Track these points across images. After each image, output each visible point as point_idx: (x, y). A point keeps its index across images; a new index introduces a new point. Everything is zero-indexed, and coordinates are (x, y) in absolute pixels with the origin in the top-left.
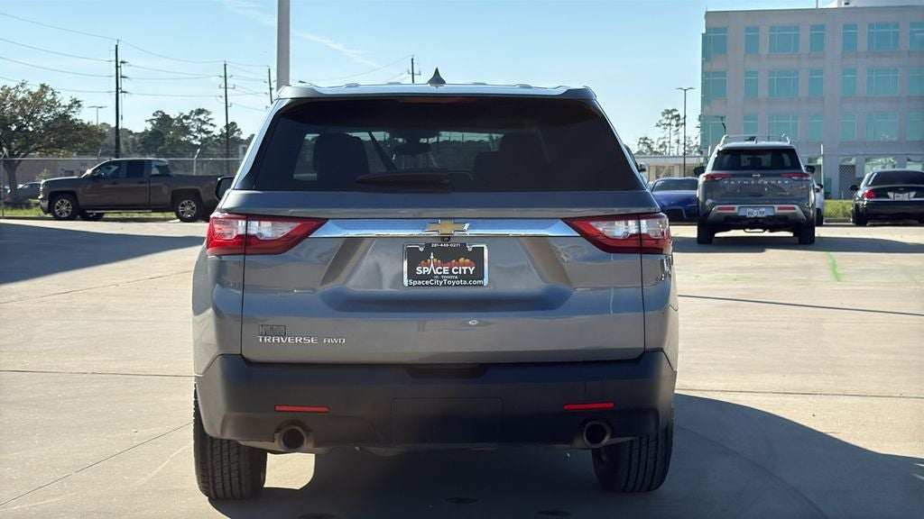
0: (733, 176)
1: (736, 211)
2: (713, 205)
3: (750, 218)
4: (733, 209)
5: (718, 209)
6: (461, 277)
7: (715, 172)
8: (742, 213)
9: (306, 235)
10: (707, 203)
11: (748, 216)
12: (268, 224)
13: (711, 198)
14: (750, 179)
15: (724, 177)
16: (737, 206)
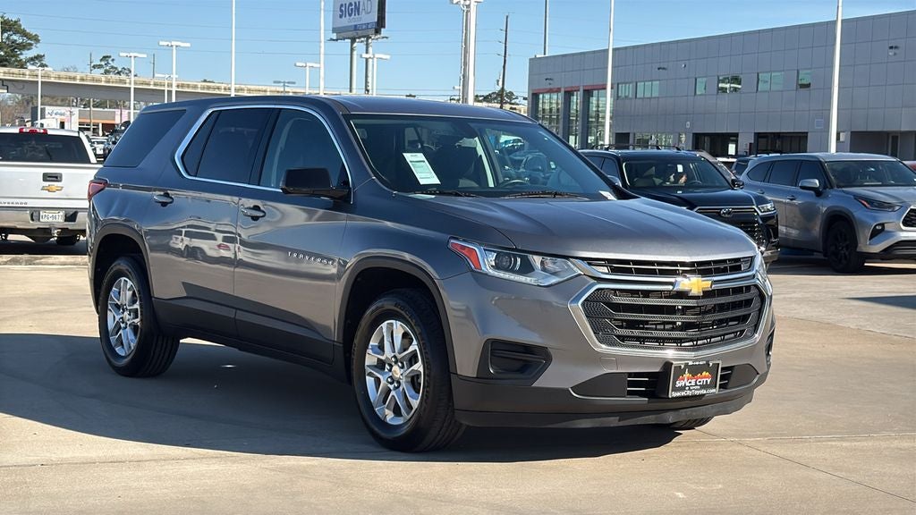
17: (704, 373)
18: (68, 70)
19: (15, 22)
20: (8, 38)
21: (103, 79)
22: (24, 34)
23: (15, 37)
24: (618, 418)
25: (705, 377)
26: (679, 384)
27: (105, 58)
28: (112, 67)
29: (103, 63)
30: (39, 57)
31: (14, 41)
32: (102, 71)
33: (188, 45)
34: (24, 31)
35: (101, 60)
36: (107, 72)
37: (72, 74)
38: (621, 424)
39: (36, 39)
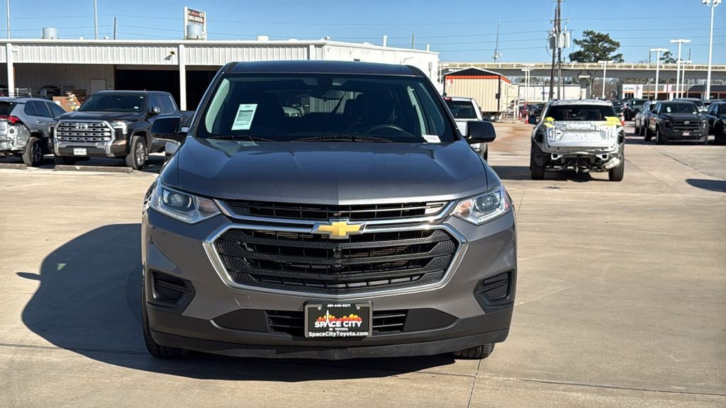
17: (351, 316)
18: (642, 62)
19: (606, 36)
20: (601, 45)
21: (664, 66)
22: (611, 42)
23: (606, 45)
24: (275, 351)
25: (353, 320)
26: (317, 325)
27: (666, 53)
28: (671, 59)
29: (665, 57)
30: (619, 56)
31: (605, 47)
32: (664, 61)
33: (689, 41)
34: (611, 40)
35: (664, 55)
36: (667, 62)
37: (644, 64)
38: (280, 356)
39: (618, 45)
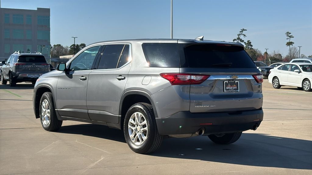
0: (26, 64)
1: (27, 76)
2: (19, 74)
3: (32, 78)
4: (26, 75)
5: (22, 75)
6: (234, 90)
7: (19, 63)
8: (29, 76)
9: (206, 80)
10: (17, 73)
11: (31, 77)
12: (194, 76)
13: (18, 71)
14: (32, 65)
15: (23, 65)
16: (27, 74)
